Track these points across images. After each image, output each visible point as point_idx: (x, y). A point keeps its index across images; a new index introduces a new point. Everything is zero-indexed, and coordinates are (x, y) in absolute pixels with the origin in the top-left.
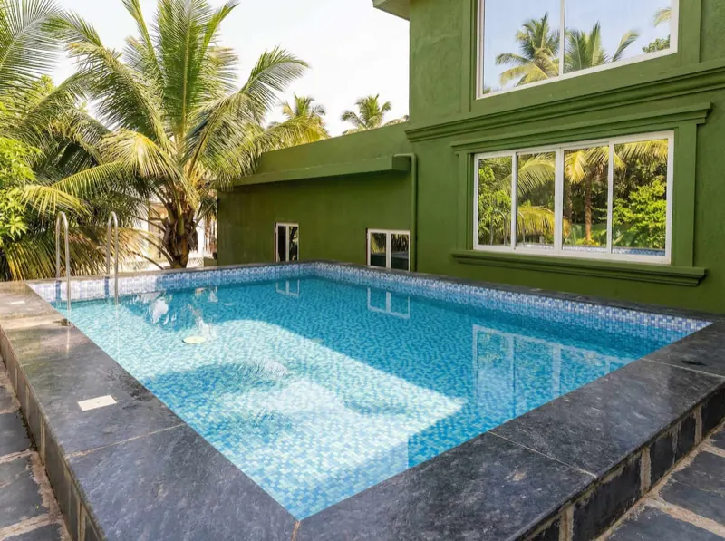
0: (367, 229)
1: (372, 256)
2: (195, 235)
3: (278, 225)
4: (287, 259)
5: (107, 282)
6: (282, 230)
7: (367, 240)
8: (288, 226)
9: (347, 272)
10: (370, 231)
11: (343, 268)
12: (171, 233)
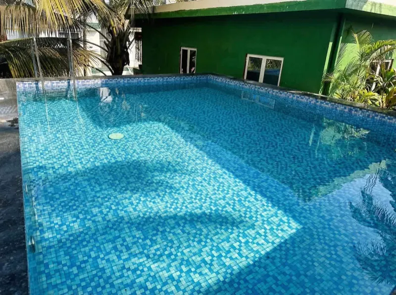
0: (247, 55)
1: (248, 72)
2: (127, 54)
3: (182, 48)
4: (188, 72)
5: (69, 82)
6: (185, 52)
7: (246, 62)
8: (189, 50)
9: (230, 83)
10: (249, 56)
11: (228, 80)
12: (112, 53)
